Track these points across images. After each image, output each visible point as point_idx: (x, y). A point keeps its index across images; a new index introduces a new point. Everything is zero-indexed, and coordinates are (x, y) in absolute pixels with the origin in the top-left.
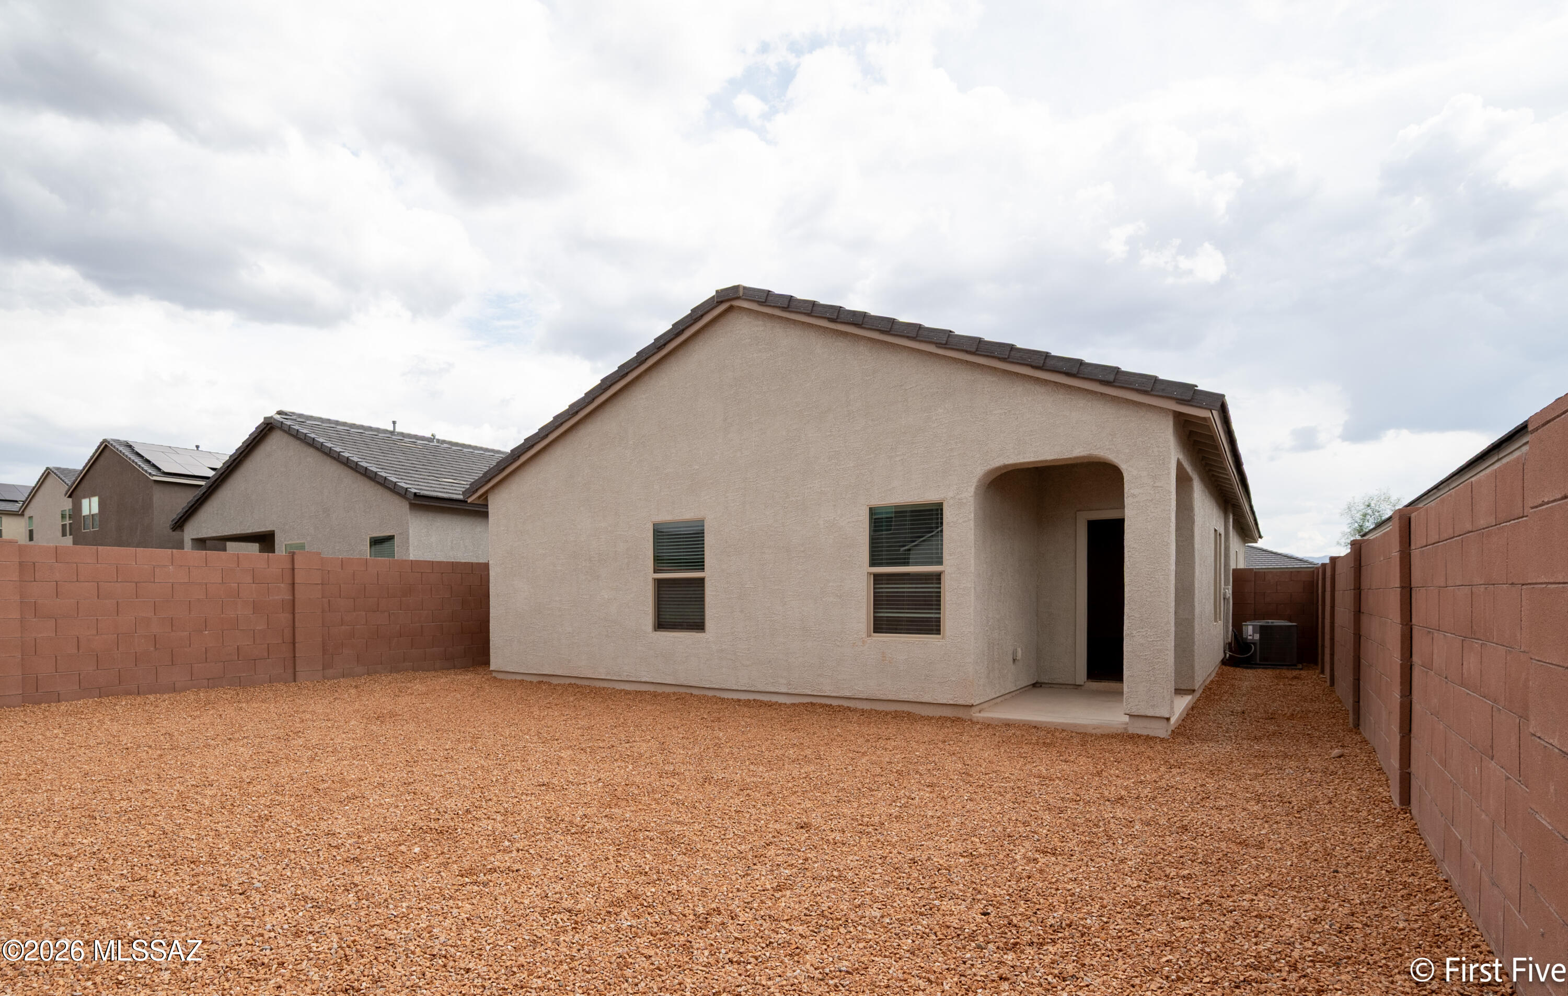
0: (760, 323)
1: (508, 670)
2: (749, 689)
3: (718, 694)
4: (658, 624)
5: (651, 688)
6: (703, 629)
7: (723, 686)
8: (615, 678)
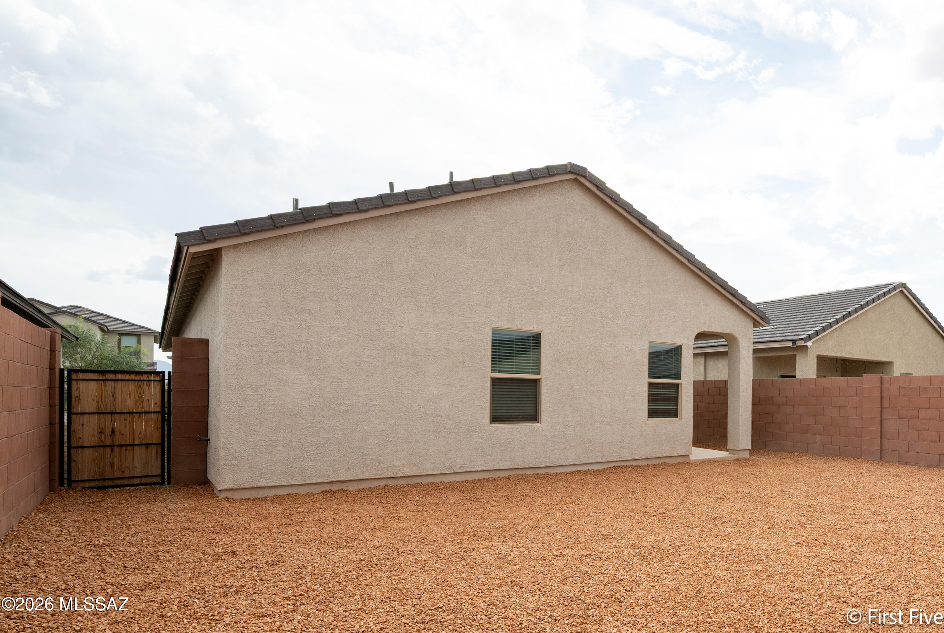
2: (574, 463)
3: (549, 471)
4: (494, 418)
5: (486, 476)
6: (536, 420)
7: (555, 464)
8: (445, 472)
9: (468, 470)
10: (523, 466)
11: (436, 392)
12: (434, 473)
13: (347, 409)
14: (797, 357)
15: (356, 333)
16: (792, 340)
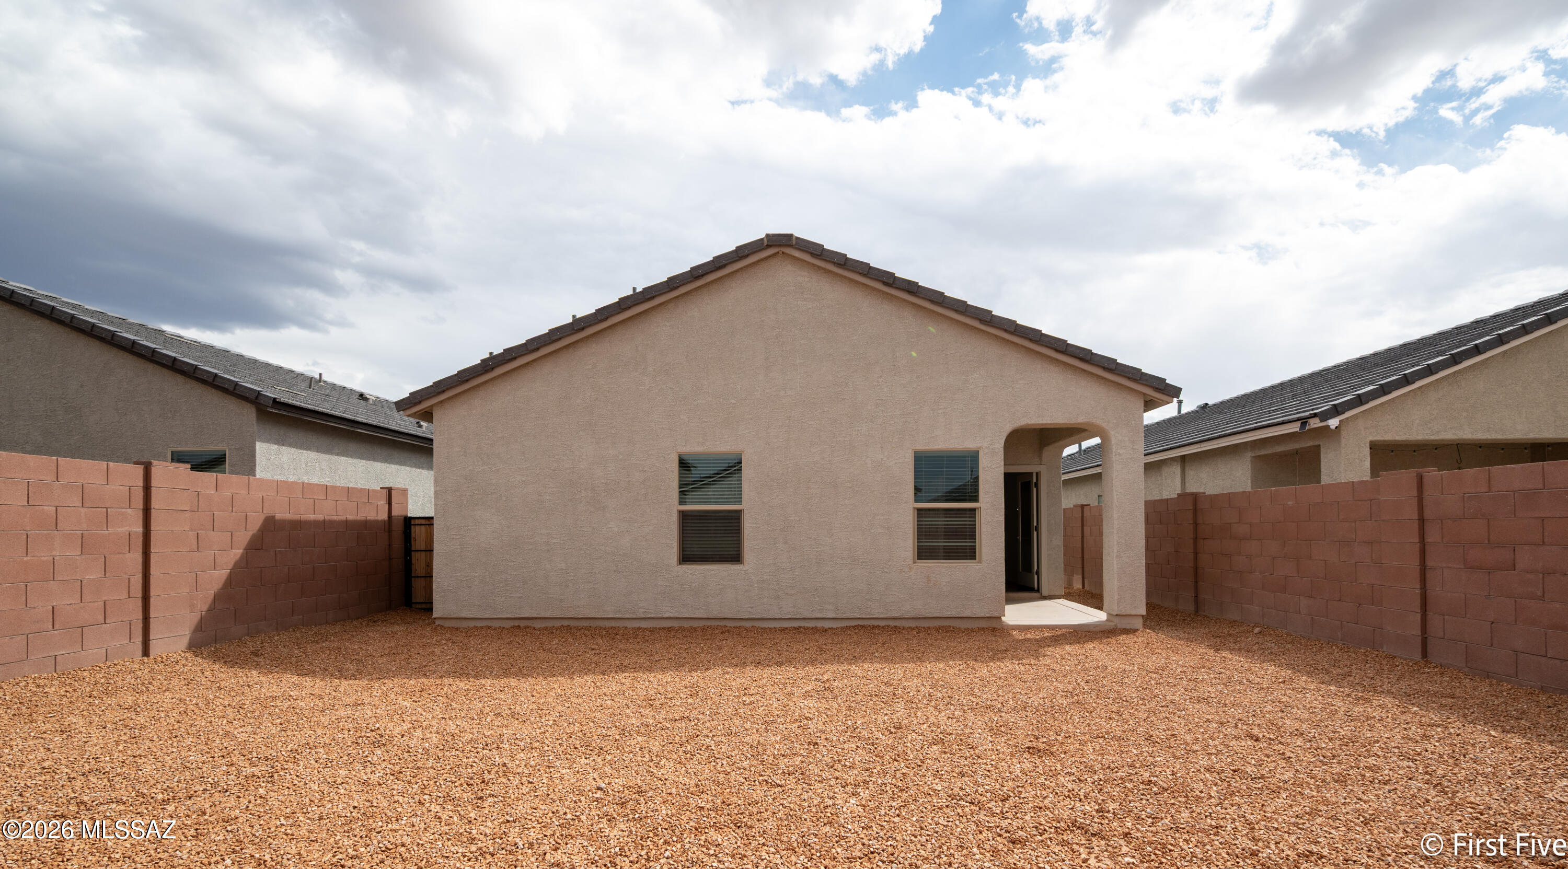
0: (806, 274)
1: (463, 615)
2: (794, 617)
3: (757, 624)
4: (683, 558)
5: (676, 624)
6: (739, 561)
7: (765, 616)
8: (628, 616)
9: (653, 616)
10: (719, 616)
11: (616, 529)
12: (615, 616)
13: (530, 547)
14: (1322, 449)
15: (538, 472)
16: (1298, 419)
